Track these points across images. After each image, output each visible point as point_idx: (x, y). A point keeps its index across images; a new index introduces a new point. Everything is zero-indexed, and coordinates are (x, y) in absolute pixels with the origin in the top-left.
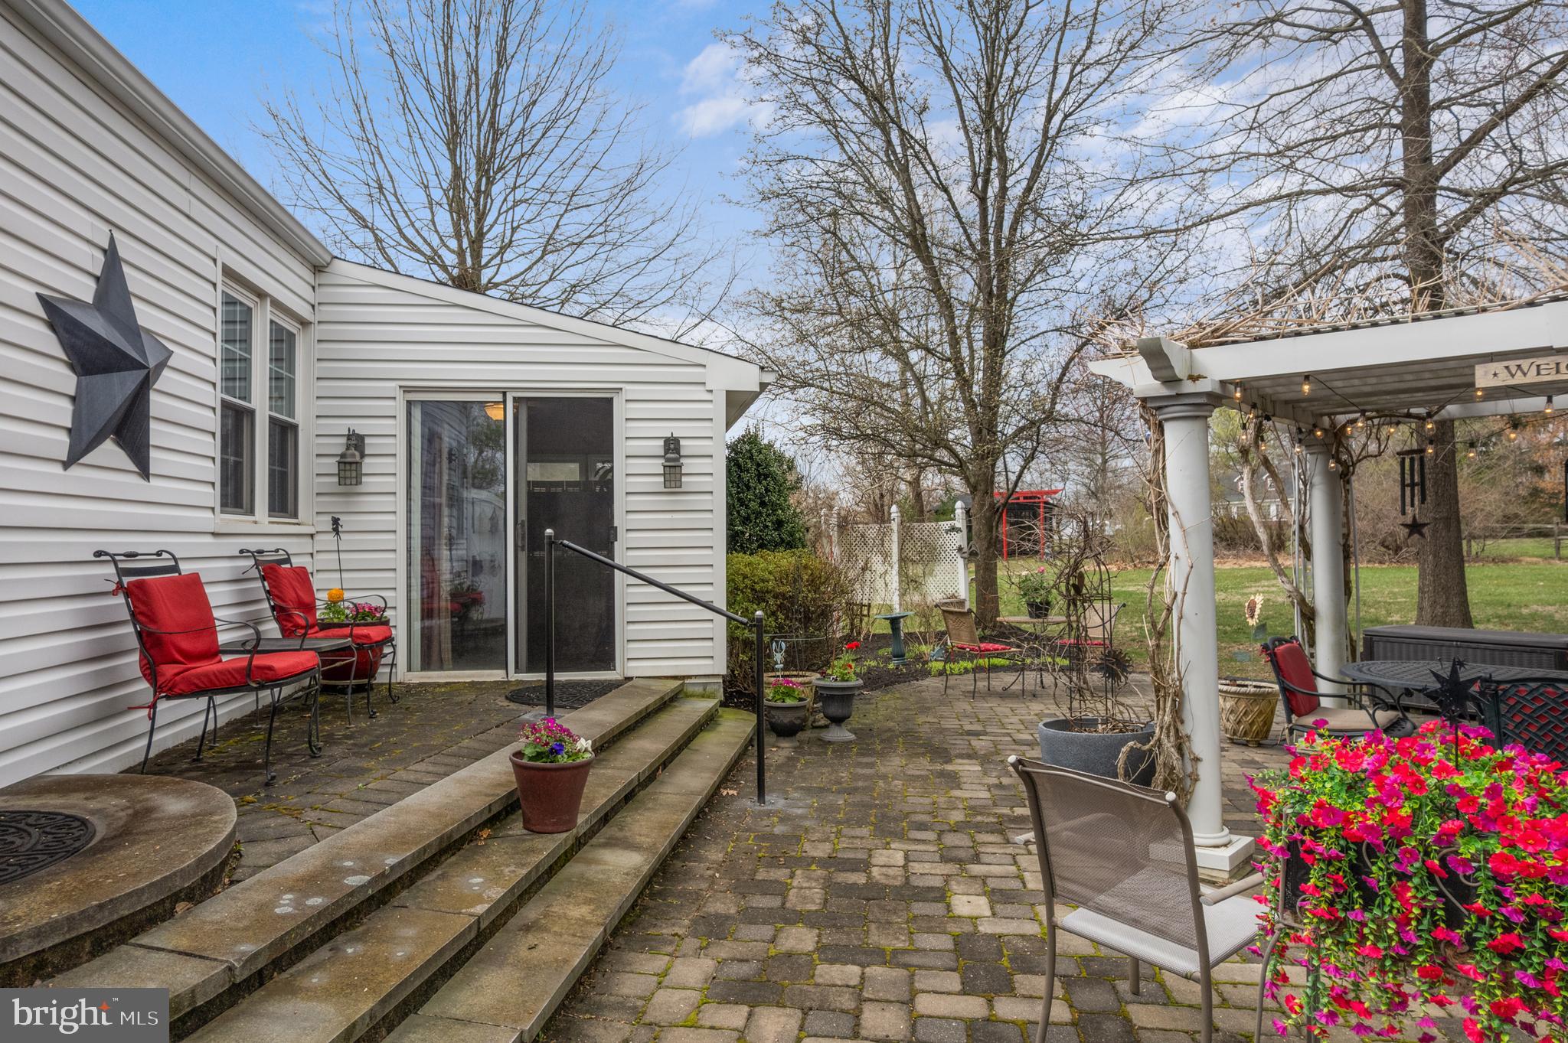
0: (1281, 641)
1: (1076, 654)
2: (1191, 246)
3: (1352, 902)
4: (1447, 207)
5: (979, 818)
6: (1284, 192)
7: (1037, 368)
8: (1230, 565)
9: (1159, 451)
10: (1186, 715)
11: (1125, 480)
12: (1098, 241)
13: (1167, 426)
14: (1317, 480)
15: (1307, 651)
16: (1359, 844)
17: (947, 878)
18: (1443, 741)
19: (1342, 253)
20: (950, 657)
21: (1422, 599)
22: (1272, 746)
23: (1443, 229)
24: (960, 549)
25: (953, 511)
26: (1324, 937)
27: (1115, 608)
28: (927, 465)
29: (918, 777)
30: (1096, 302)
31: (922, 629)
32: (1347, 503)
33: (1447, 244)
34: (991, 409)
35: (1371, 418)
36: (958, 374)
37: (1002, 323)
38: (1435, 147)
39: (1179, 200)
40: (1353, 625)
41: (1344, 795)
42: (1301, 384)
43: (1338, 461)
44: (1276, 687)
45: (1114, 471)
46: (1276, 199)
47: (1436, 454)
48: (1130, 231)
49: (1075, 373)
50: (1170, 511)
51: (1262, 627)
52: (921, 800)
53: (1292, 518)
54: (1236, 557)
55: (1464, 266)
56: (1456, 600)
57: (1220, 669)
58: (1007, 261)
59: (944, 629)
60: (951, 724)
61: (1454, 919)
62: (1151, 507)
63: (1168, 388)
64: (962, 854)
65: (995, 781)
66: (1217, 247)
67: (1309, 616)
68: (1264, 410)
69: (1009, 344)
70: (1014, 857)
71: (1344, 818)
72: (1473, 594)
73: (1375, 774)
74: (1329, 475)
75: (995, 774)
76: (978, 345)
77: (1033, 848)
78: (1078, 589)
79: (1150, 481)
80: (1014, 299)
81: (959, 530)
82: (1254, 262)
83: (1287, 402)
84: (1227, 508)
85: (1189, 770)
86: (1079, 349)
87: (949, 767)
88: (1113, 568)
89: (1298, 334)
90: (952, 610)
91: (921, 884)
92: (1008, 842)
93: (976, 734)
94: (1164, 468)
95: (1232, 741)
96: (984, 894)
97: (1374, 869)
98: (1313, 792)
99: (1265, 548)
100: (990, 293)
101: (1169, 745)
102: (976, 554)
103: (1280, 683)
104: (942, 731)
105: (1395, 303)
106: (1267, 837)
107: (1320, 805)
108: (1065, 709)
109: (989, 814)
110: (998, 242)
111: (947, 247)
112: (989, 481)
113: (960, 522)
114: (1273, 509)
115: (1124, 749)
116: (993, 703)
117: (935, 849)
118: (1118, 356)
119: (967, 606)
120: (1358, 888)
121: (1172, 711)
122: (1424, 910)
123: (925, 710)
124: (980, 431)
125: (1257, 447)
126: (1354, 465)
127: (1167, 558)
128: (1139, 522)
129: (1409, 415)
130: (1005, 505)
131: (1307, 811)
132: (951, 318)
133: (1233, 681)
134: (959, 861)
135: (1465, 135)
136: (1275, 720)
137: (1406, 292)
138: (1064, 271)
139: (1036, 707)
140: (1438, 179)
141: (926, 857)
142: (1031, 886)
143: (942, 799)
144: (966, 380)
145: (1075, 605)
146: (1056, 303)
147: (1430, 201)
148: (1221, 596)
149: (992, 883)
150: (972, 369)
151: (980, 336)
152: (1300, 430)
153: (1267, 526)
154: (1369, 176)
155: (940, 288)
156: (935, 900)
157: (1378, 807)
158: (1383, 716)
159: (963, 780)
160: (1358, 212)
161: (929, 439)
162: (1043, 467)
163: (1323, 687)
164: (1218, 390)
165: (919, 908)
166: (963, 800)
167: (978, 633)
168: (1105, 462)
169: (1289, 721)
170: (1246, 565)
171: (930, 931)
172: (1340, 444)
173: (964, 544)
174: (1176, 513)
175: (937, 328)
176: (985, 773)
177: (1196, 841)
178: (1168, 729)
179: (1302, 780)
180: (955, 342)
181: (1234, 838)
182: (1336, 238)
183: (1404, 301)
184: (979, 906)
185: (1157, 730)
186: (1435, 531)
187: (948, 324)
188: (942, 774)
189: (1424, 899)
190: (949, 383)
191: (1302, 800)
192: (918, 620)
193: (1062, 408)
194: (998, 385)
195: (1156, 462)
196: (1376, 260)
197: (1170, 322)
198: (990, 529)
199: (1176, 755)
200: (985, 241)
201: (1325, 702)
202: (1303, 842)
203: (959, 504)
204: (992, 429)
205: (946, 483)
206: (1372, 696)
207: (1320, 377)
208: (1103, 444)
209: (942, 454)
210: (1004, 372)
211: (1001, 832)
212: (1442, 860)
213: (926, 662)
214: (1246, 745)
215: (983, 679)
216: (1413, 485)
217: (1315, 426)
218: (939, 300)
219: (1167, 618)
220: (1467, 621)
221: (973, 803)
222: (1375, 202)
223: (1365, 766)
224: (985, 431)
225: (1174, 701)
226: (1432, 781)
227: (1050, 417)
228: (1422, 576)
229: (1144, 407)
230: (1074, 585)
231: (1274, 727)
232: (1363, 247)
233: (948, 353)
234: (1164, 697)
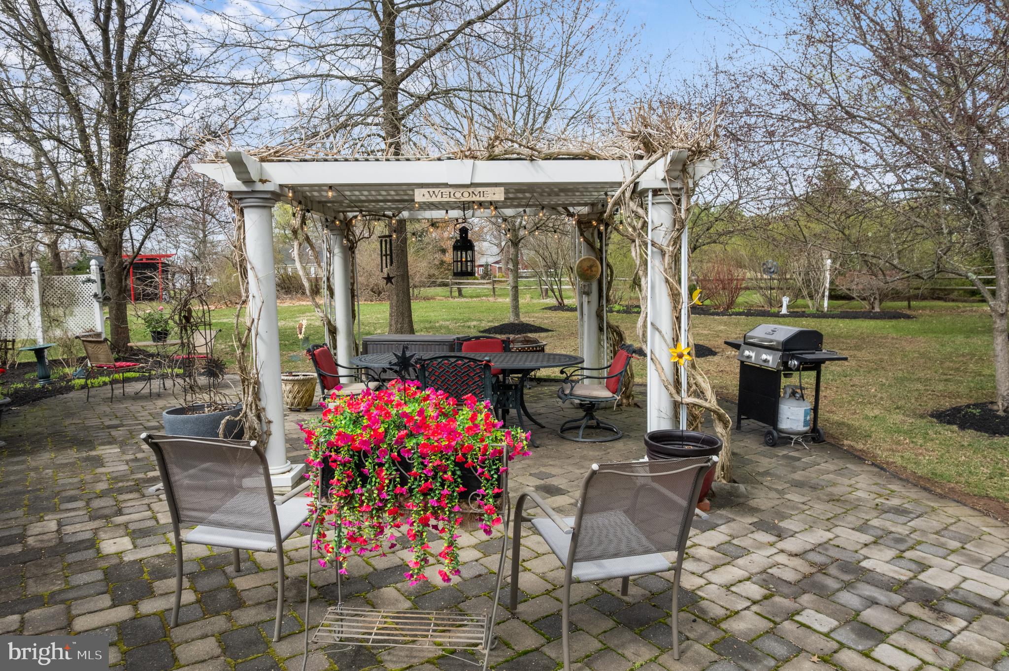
0: (318, 346)
1: (187, 364)
2: (262, 97)
3: (357, 484)
4: (404, 101)
5: (120, 484)
6: (319, 73)
7: (154, 165)
8: (288, 303)
9: (241, 227)
10: (262, 396)
11: (219, 249)
12: (198, 82)
13: (246, 211)
14: (337, 250)
15: (332, 352)
16: (359, 452)
17: (96, 531)
18: (399, 390)
19: (351, 117)
20: (90, 374)
21: (391, 320)
22: (314, 410)
23: (401, 113)
24: (96, 296)
25: (89, 267)
26: (343, 507)
27: (214, 333)
28: (64, 231)
29: (67, 464)
30: (198, 125)
31: (65, 357)
32: (353, 265)
33: (403, 122)
34: (118, 193)
35: (365, 216)
36: (88, 163)
37: (125, 129)
38: (398, 65)
39: (255, 64)
40: (357, 337)
41: (351, 426)
42: (327, 192)
43: (348, 240)
44: (316, 375)
45: (212, 243)
46: (314, 76)
47: (397, 237)
48: (221, 79)
49: (183, 173)
50: (249, 267)
51: (306, 339)
52: (71, 480)
53: (323, 274)
54: (291, 299)
55: (411, 135)
56: (407, 320)
57: (282, 367)
58: (128, 83)
59: (84, 355)
60: (94, 422)
61: (404, 481)
62: (236, 264)
63: (246, 186)
64: (107, 512)
65: (132, 457)
66: (278, 100)
67: (333, 331)
68: (306, 206)
69: (131, 146)
70: (149, 505)
71: (352, 439)
72: (415, 316)
73: (367, 412)
74: (342, 247)
75: (131, 452)
76: (106, 144)
77: (163, 497)
78: (187, 319)
79: (235, 247)
80: (135, 112)
81: (94, 281)
82: (301, 114)
83: (319, 202)
84: (285, 269)
85: (265, 429)
86: (186, 156)
87: (93, 453)
88: (212, 307)
89: (326, 160)
90: (91, 340)
91: (73, 540)
92: (144, 496)
93: (115, 427)
94: (244, 238)
95: (291, 410)
96: (127, 535)
97: (367, 464)
98: (336, 427)
99: (308, 292)
100: (114, 105)
101: (251, 416)
102: (109, 299)
103: (318, 371)
104: (86, 428)
105: (378, 151)
106: (311, 458)
107: (339, 434)
108: (182, 401)
109: (128, 480)
110: (119, 67)
111: (74, 62)
112: (118, 245)
113: (94, 274)
114: (313, 269)
115: (223, 422)
116: (127, 404)
117: (85, 512)
118: (212, 162)
119: (103, 336)
120: (359, 476)
121: (253, 394)
122: (390, 480)
123: (70, 415)
124: (109, 209)
125: (302, 229)
126: (356, 242)
127: (247, 297)
128: (229, 277)
129: (384, 215)
130: (131, 263)
131: (333, 438)
132: (80, 119)
133: (290, 374)
134: (106, 517)
135: (412, 62)
136: (316, 394)
137: (383, 146)
138: (173, 99)
139: (160, 403)
140: (399, 84)
141: (77, 520)
142: (162, 522)
143: (88, 477)
144: (95, 169)
145: (186, 330)
146: (168, 121)
147: (395, 95)
148: (281, 323)
149: (132, 527)
150: (100, 161)
151: (107, 137)
152: (327, 219)
153: (309, 280)
154: (365, 74)
155: (69, 93)
156: (86, 548)
157: (368, 430)
158: (372, 385)
159: (105, 460)
160: (358, 94)
161: (65, 211)
162: (160, 238)
163: (341, 371)
164: (278, 190)
165: (71, 558)
166: (106, 474)
167: (115, 355)
168: (205, 236)
169: (323, 393)
170: (297, 304)
171: (82, 571)
172: (349, 230)
173: (99, 292)
174: (253, 268)
175: (68, 126)
176: (123, 453)
177: (271, 472)
178: (251, 405)
179: (329, 421)
180: (84, 138)
181: (294, 466)
182: (348, 107)
183: (383, 150)
184: (125, 543)
185: (244, 407)
186: (397, 282)
187: (77, 124)
188: (87, 459)
189: (390, 474)
190: (81, 170)
191: (330, 433)
192: (61, 350)
193: (176, 196)
194: (123, 175)
195: (239, 234)
196: (368, 124)
197: (248, 145)
198: (120, 281)
199: (256, 421)
200: (108, 64)
201: (343, 380)
202: (331, 456)
203: (93, 262)
204: (119, 207)
205: (82, 248)
206: (367, 374)
207: (338, 188)
208: (204, 223)
209: (77, 224)
210: (128, 166)
211: (138, 491)
212: (399, 452)
213: (70, 380)
214: (299, 411)
215: (119, 388)
216: (386, 255)
217: (335, 218)
218: (68, 103)
219: (248, 335)
220: (412, 331)
221: (114, 475)
222: (368, 90)
223: (362, 408)
224: (113, 209)
225: (254, 387)
226: (394, 412)
227: (165, 202)
228: (391, 308)
229: (230, 198)
230: (184, 316)
231: (315, 399)
232: (362, 115)
233: (79, 146)
234: (248, 386)
